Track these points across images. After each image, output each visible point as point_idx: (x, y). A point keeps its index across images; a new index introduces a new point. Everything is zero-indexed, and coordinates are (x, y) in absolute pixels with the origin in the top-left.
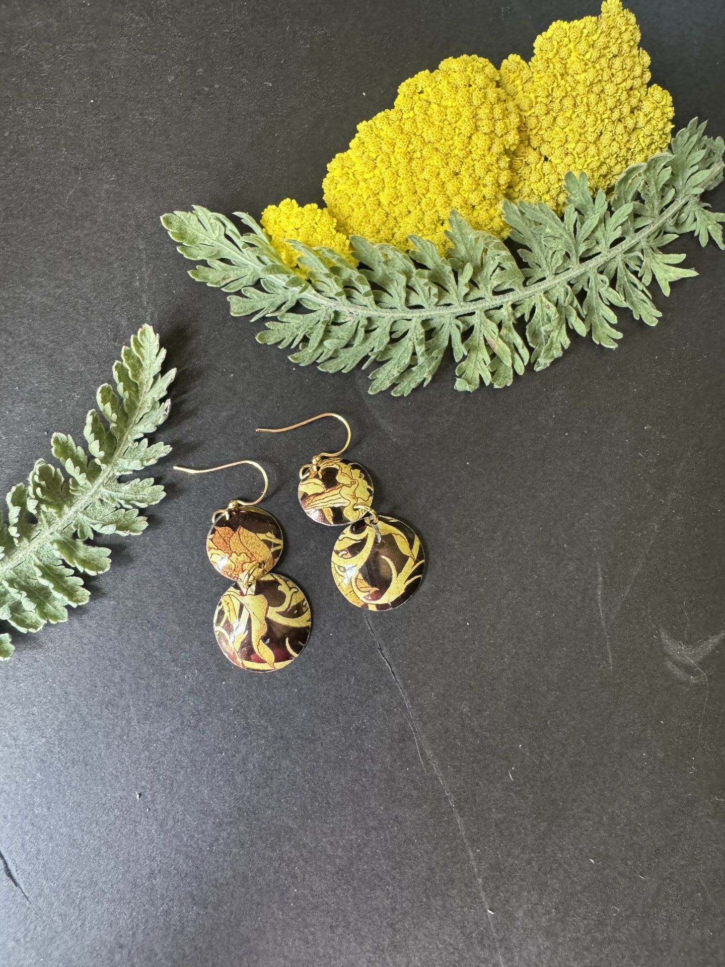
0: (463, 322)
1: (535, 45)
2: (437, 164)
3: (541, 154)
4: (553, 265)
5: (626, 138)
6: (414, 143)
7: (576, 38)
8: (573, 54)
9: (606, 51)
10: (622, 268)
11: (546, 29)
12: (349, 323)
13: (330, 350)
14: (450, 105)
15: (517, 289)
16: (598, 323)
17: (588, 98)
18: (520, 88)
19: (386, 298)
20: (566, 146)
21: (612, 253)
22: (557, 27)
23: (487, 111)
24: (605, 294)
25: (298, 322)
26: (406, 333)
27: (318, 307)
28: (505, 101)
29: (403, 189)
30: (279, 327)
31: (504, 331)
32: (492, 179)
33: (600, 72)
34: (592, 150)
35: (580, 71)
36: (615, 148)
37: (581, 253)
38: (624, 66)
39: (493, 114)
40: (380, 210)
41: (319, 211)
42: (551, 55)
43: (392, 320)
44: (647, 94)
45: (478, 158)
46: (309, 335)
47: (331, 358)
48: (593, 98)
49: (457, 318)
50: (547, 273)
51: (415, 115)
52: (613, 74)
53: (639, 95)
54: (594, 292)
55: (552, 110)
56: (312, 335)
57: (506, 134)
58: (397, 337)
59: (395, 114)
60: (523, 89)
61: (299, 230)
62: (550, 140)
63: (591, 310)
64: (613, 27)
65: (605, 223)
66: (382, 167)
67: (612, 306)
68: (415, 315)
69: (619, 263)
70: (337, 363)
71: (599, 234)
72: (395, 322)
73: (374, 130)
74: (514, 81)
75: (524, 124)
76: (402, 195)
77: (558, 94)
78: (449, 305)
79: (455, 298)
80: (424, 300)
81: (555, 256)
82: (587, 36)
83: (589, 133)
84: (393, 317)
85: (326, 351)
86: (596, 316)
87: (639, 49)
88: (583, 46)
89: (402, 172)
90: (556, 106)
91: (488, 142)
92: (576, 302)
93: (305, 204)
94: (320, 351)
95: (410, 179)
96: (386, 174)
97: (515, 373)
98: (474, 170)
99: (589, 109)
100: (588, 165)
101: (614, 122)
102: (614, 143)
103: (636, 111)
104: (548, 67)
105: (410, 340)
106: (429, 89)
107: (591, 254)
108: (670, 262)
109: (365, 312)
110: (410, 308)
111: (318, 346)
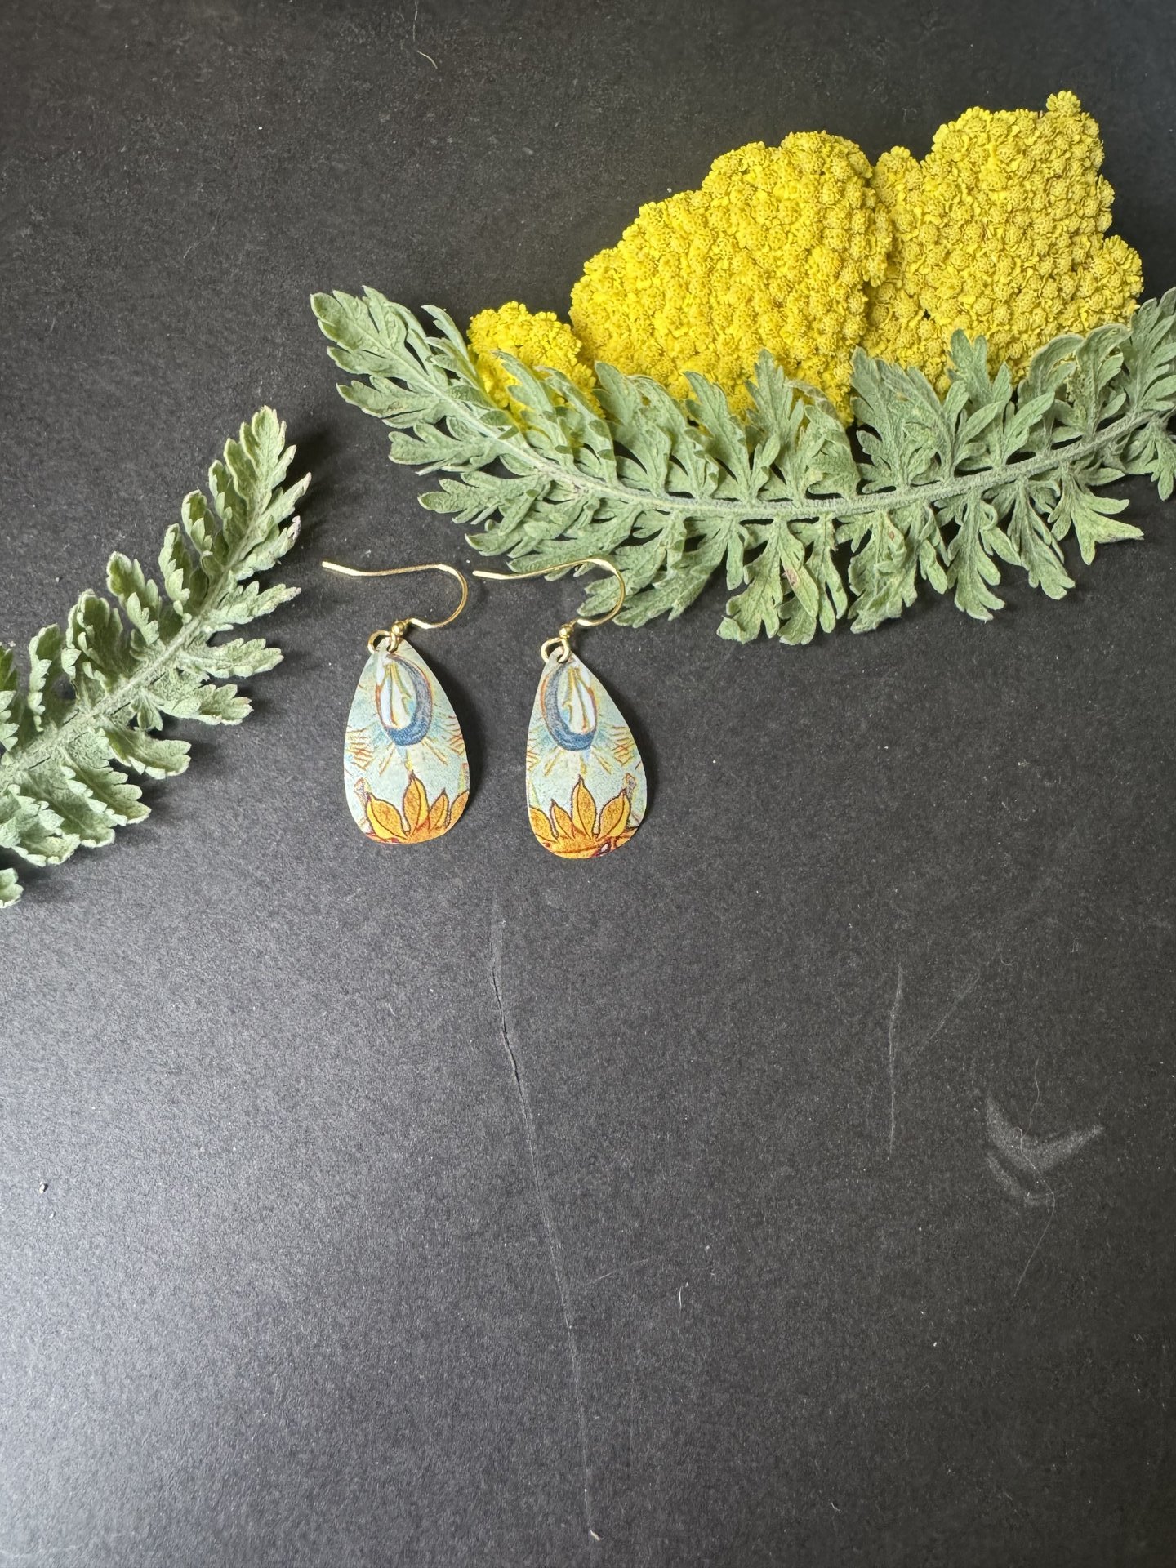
0: (753, 533)
1: (935, 139)
2: (750, 283)
3: (920, 307)
4: (910, 468)
5: (1058, 307)
6: (722, 244)
7: (1000, 136)
8: (991, 160)
9: (1044, 166)
10: (1023, 503)
11: (955, 119)
12: (571, 503)
13: (532, 539)
14: (786, 196)
15: (845, 495)
16: (969, 580)
17: (1005, 231)
18: (901, 196)
19: (635, 472)
20: (960, 299)
21: (1009, 472)
22: (973, 118)
23: (843, 215)
24: (988, 538)
25: (492, 488)
26: (657, 534)
27: (528, 472)
28: (874, 210)
29: (693, 311)
30: (459, 491)
31: (813, 561)
32: (832, 322)
33: (1031, 195)
34: (1001, 313)
35: (998, 187)
36: (1038, 318)
37: (958, 461)
38: (1070, 195)
39: (850, 222)
40: (652, 341)
41: (558, 324)
42: (957, 157)
43: (640, 509)
44: (1101, 248)
45: (816, 287)
47: (532, 552)
48: (1013, 233)
49: (743, 523)
50: (898, 481)
51: (730, 203)
52: (1049, 202)
53: (1088, 244)
54: (971, 529)
55: (947, 238)
56: (509, 510)
57: (867, 257)
58: (641, 536)
59: (700, 197)
60: (905, 199)
61: (522, 349)
62: (937, 285)
63: (958, 556)
64: (1060, 133)
65: (1004, 421)
66: (665, 272)
67: (996, 559)
68: (676, 505)
69: (1018, 492)
70: (540, 564)
71: (993, 437)
72: (643, 513)
73: (664, 216)
74: (893, 186)
75: (900, 252)
76: (689, 323)
77: (959, 215)
78: (733, 500)
79: (744, 490)
80: (695, 486)
81: (916, 456)
82: (1016, 136)
83: (1000, 285)
84: (641, 504)
85: (526, 539)
86: (967, 568)
87: (1098, 176)
88: (1007, 150)
89: (695, 286)
90: (953, 233)
91: (836, 263)
92: (938, 538)
93: (538, 311)
94: (516, 537)
95: (705, 300)
96: (670, 285)
97: (819, 629)
98: (808, 304)
99: (1004, 249)
100: (992, 335)
101: (1042, 278)
102: (1038, 311)
103: (1080, 269)
104: (950, 172)
105: (662, 544)
106: (758, 169)
107: (975, 467)
108: (1102, 510)
109: (599, 488)
110: (672, 494)
111: (514, 530)
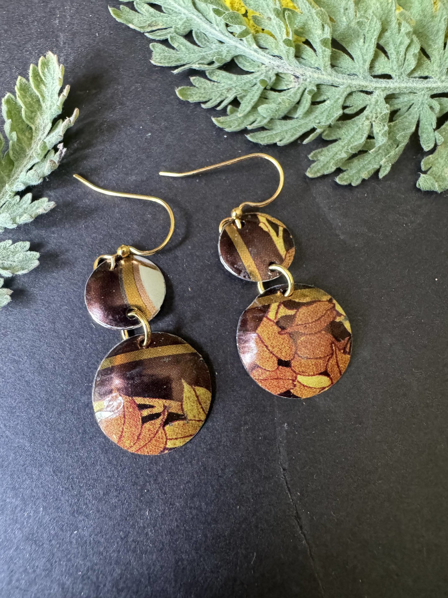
0: (440, 104)
12: (292, 91)
13: (264, 118)
19: (345, 61)
25: (229, 82)
26: (363, 109)
27: (257, 69)
30: (206, 86)
43: (348, 91)
46: (241, 98)
47: (265, 127)
49: (433, 97)
56: (245, 99)
58: (351, 113)
68: (378, 85)
70: (271, 135)
72: (350, 94)
79: (437, 69)
80: (395, 68)
84: (350, 87)
85: (259, 119)
94: (252, 119)
105: (367, 119)
109: (316, 75)
110: (375, 77)
111: (249, 113)
